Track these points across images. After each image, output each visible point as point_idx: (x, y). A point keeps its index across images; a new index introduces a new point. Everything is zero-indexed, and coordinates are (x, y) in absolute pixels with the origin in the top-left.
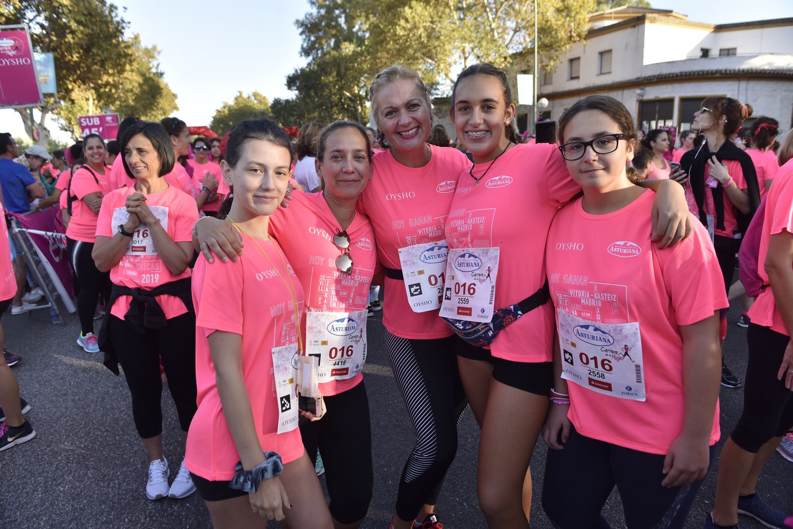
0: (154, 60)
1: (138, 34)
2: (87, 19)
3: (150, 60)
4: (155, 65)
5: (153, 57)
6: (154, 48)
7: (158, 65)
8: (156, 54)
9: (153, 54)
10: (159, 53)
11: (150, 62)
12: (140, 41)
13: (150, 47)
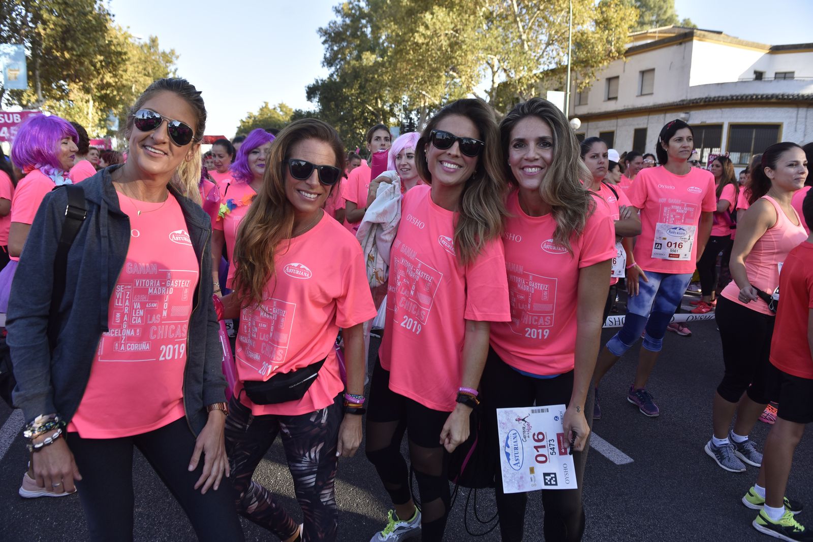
0: (171, 65)
1: (156, 37)
2: (61, 8)
3: (168, 64)
4: (173, 70)
5: (170, 62)
6: (172, 52)
7: (176, 70)
8: (174, 59)
9: (171, 58)
10: (177, 57)
11: (167, 67)
12: (158, 44)
13: (167, 51)
